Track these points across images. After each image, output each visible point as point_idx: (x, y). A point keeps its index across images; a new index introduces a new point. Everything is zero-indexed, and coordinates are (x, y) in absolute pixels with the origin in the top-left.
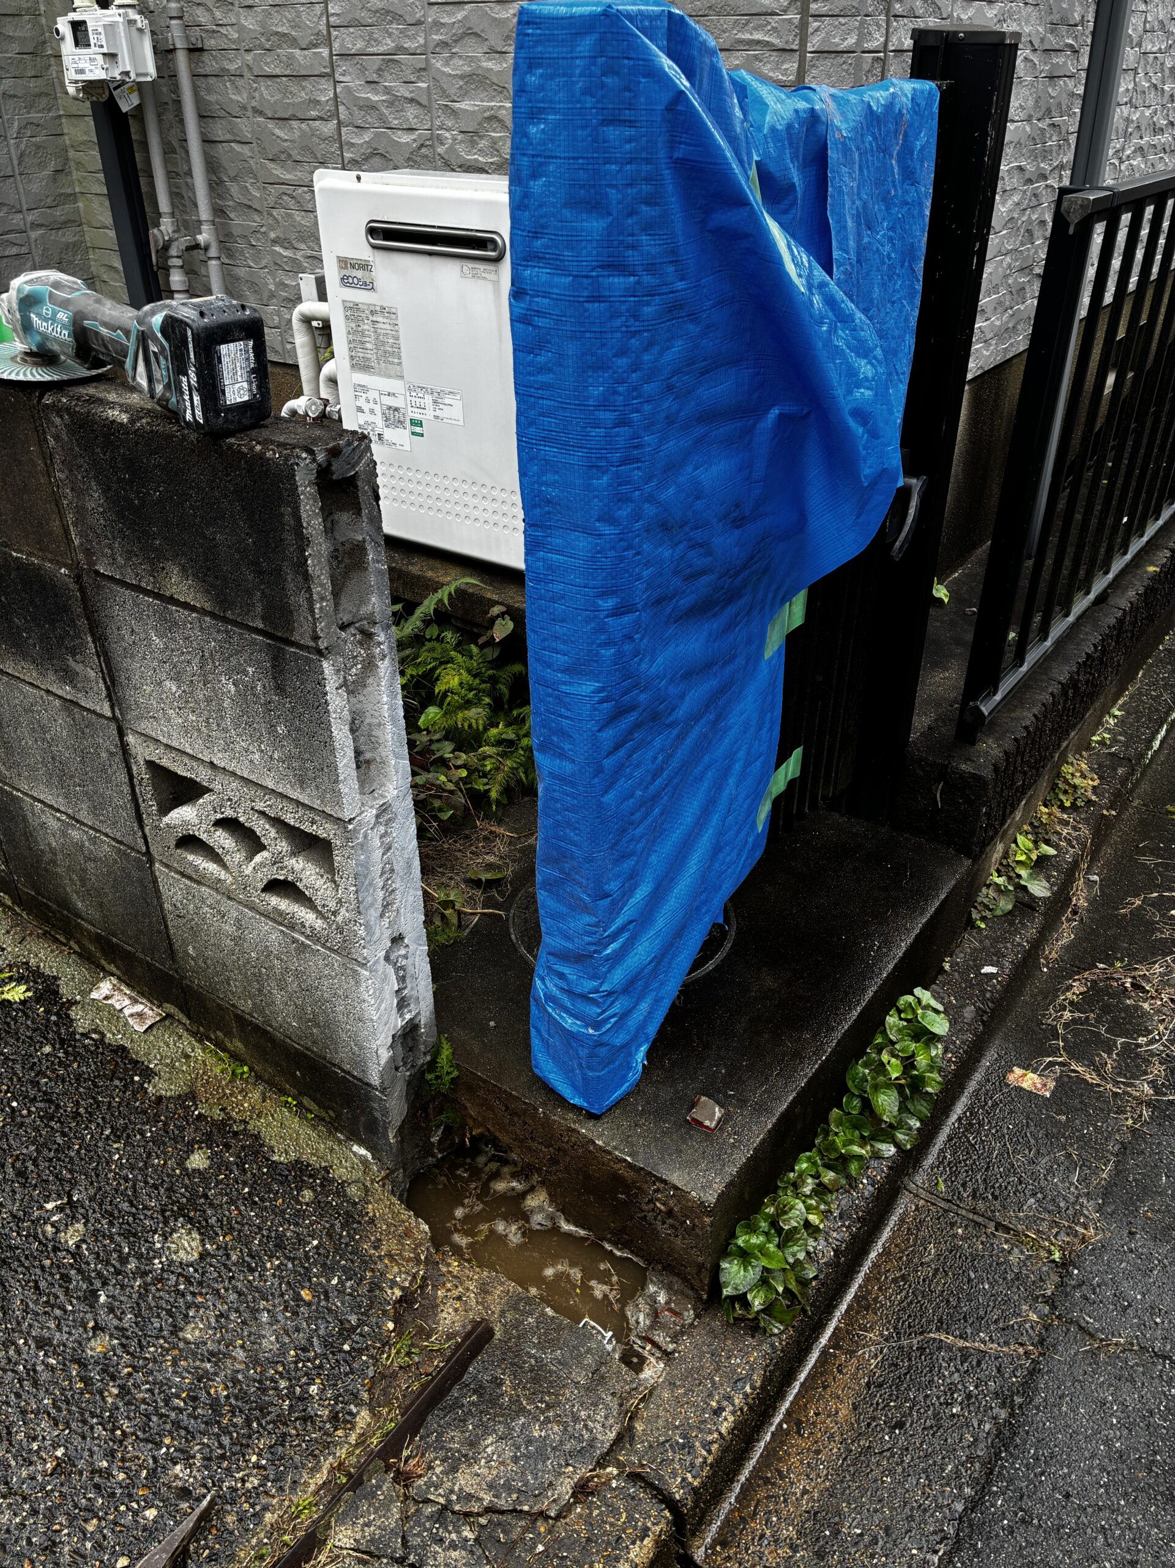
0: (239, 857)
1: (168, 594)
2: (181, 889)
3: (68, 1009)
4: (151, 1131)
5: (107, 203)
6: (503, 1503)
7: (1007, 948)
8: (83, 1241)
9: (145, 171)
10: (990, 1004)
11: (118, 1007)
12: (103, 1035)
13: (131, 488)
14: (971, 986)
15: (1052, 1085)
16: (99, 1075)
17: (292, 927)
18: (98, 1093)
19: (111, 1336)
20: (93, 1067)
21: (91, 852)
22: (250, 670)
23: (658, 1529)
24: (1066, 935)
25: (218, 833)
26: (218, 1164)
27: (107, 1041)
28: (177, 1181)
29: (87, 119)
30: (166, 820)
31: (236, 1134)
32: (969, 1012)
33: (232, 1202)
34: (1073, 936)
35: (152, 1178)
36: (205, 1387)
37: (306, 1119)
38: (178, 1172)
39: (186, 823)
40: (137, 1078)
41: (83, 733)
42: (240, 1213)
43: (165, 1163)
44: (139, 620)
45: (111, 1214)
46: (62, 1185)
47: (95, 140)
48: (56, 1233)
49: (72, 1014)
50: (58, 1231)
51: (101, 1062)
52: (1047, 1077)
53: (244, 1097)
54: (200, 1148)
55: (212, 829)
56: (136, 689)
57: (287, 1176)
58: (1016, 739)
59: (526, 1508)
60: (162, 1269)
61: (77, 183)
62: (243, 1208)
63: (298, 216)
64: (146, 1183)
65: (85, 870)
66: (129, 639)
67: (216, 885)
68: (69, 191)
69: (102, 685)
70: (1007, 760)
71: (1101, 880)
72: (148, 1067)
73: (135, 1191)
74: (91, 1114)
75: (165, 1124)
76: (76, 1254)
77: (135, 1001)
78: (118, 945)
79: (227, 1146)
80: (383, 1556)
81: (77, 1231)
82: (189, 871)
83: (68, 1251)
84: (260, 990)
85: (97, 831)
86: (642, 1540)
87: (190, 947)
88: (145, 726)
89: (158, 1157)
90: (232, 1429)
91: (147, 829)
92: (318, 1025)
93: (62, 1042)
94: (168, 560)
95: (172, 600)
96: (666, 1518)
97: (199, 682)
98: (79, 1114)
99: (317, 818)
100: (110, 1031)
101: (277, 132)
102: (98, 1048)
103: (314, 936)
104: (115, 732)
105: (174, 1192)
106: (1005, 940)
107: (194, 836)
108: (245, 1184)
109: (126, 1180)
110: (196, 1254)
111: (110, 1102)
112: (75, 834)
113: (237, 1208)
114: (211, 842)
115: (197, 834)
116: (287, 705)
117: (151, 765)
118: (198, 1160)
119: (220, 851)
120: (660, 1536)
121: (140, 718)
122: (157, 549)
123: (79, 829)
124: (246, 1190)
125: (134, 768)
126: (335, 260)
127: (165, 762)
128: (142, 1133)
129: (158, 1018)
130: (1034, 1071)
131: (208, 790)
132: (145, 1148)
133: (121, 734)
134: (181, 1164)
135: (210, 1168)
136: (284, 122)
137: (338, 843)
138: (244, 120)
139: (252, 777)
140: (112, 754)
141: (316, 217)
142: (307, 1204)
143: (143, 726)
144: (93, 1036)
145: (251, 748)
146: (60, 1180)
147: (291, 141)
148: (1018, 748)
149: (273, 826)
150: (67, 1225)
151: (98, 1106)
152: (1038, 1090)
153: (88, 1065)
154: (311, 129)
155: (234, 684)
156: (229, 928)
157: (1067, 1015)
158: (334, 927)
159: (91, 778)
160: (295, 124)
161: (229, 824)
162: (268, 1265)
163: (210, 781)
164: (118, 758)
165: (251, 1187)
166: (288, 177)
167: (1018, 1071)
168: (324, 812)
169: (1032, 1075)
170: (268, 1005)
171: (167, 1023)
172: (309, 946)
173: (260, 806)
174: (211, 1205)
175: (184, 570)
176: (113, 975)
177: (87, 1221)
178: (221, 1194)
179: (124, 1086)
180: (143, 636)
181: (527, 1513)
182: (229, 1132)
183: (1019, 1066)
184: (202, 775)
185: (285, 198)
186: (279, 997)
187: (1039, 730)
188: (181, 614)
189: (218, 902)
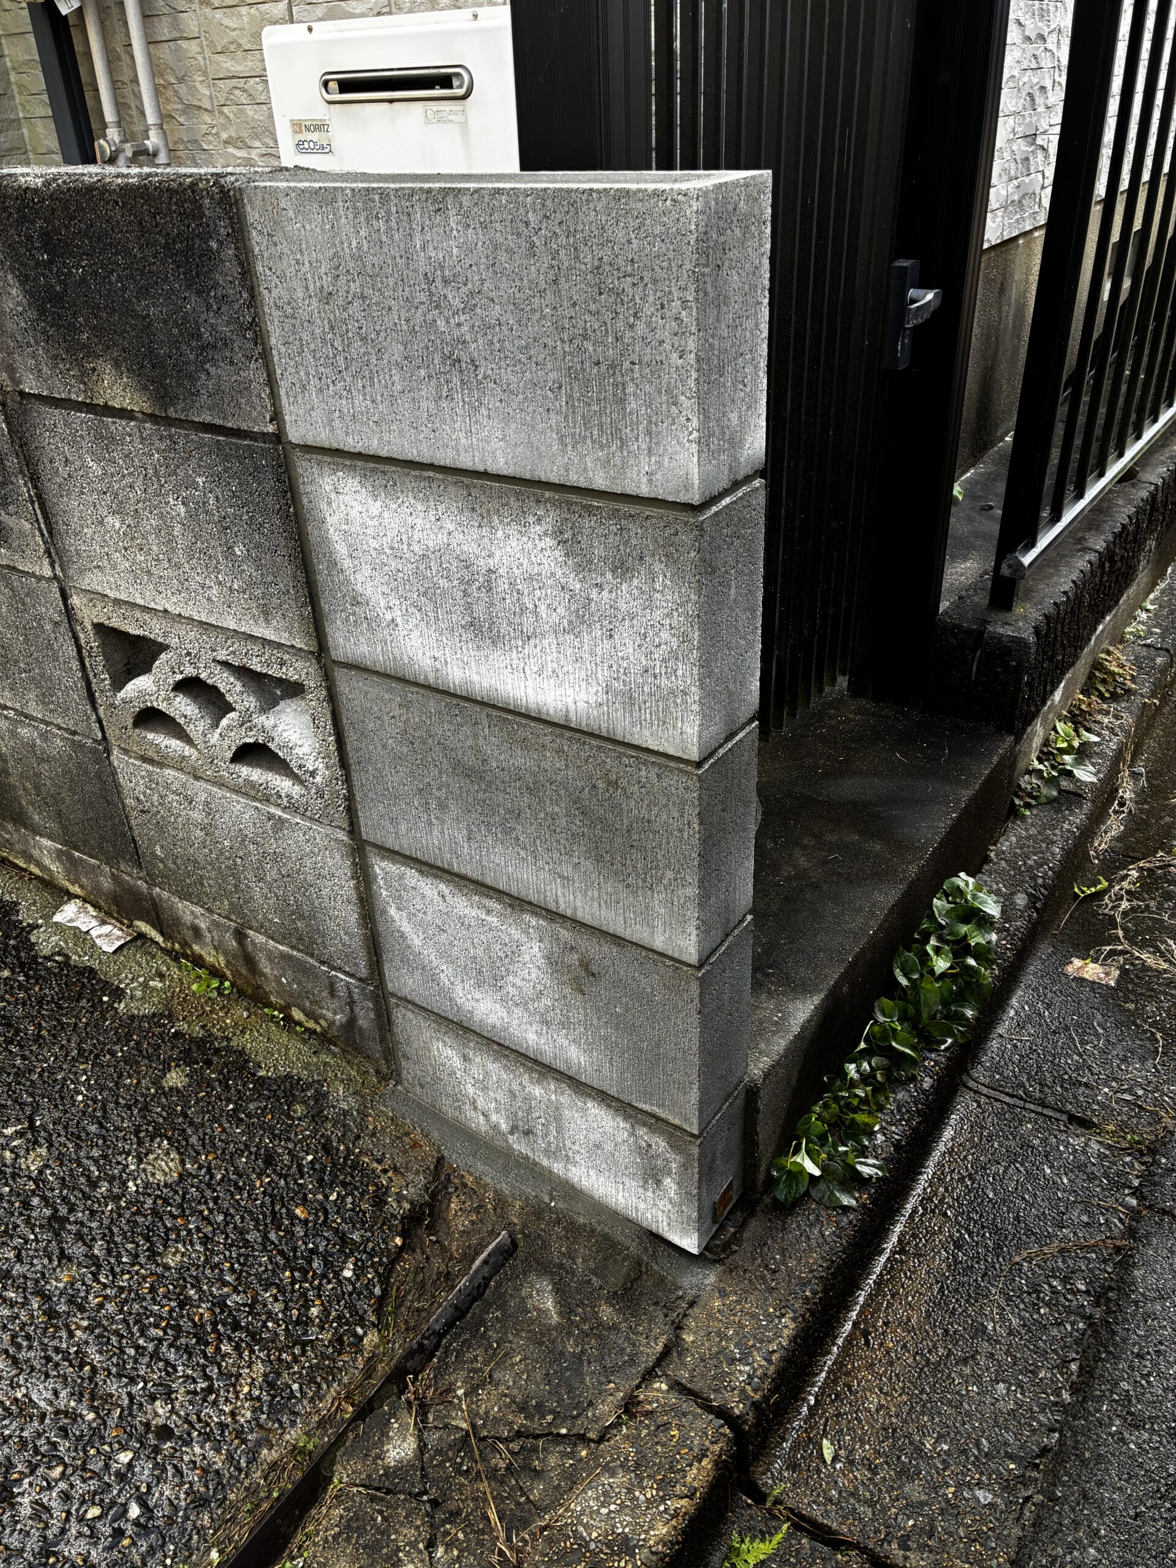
0: (202, 725)
1: (101, 402)
2: (143, 777)
3: (29, 933)
4: (122, 1051)
5: (53, 126)
6: (535, 1426)
7: (1055, 835)
8: (47, 1166)
9: (90, 85)
10: (1042, 890)
11: (84, 929)
12: (67, 957)
13: (51, 271)
14: (1021, 873)
15: (1116, 973)
16: (63, 998)
17: (267, 800)
18: (62, 1015)
19: (79, 1264)
20: (57, 989)
21: (44, 752)
22: (200, 480)
23: (717, 1448)
24: (1114, 827)
25: (178, 699)
26: (198, 1081)
27: (72, 963)
28: (152, 1100)
29: (27, 36)
30: (121, 695)
31: (217, 1051)
32: (1021, 900)
33: (215, 1120)
34: (1122, 828)
35: (124, 1098)
36: (188, 1315)
37: (296, 1033)
38: (152, 1091)
39: (142, 693)
40: (105, 999)
41: (24, 604)
42: (224, 1130)
43: (139, 1082)
44: (73, 443)
45: (79, 1138)
46: (22, 1109)
47: (37, 58)
48: (16, 1159)
49: (33, 939)
50: (17, 1156)
51: (66, 984)
52: (1110, 966)
53: (226, 1013)
54: (178, 1066)
55: (172, 695)
56: (76, 535)
57: (275, 1091)
58: (1055, 604)
59: (564, 1431)
60: (137, 1191)
61: (20, 107)
62: (227, 1125)
63: (250, 111)
64: (117, 1103)
65: (38, 775)
66: (63, 472)
67: (180, 764)
68: (12, 116)
69: (39, 539)
70: (1048, 624)
71: (1147, 772)
72: (118, 987)
73: (105, 1112)
74: (54, 1036)
75: (138, 1043)
76: (39, 1179)
77: (103, 923)
78: (81, 859)
79: (208, 1063)
80: (400, 1492)
81: (41, 1156)
82: (151, 754)
83: (30, 1178)
84: (236, 886)
85: (47, 723)
86: (700, 1461)
87: (158, 848)
88: (92, 581)
89: (130, 1077)
90: (218, 1359)
91: (101, 711)
92: (302, 917)
93: (22, 965)
94: (98, 357)
95: (108, 410)
96: (725, 1435)
97: (144, 509)
98: (41, 1037)
99: (286, 657)
100: (76, 953)
101: (226, 22)
102: (62, 970)
103: (292, 807)
104: (58, 595)
105: (148, 1111)
106: (1053, 828)
107: (152, 709)
108: (229, 1101)
109: (95, 1101)
110: (175, 1175)
111: (76, 1024)
112: (24, 732)
113: (221, 1125)
114: (171, 712)
115: (155, 704)
116: (245, 517)
117: (99, 628)
118: (175, 1078)
119: (182, 721)
120: (720, 1456)
121: (82, 572)
122: (84, 346)
123: (29, 725)
124: (231, 1106)
125: (82, 636)
126: (288, 125)
127: (115, 623)
128: (113, 1054)
129: (129, 938)
130: (1095, 960)
131: (163, 647)
132: (115, 1067)
133: (65, 596)
134: (157, 1083)
135: (189, 1086)
136: (233, 10)
137: (312, 684)
138: (191, 14)
139: (212, 620)
140: (56, 624)
141: (271, 108)
142: (300, 1119)
143: (87, 581)
144: (57, 958)
145: (207, 582)
146: (20, 1104)
147: (241, 29)
148: (1058, 613)
149: (238, 679)
150: (28, 1150)
151: (63, 1028)
152: (1101, 979)
153: (51, 988)
154: (261, 13)
155: (183, 503)
156: (197, 815)
157: (1125, 905)
158: (313, 791)
159: (37, 659)
160: (244, 10)
161: (190, 686)
162: (258, 1184)
163: (165, 635)
164: (64, 628)
165: (236, 1103)
166: (239, 68)
167: (1077, 963)
168: (293, 646)
169: (1092, 965)
170: (246, 902)
171: (139, 943)
172: (287, 821)
173: (222, 655)
174: (191, 1124)
175: (117, 365)
176: (77, 897)
177: (51, 1145)
178: (203, 1112)
179: (91, 1007)
180: (78, 464)
181: (564, 1436)
182: (210, 1049)
183: (1078, 957)
184: (155, 630)
185: (237, 92)
186: (257, 891)
187: (1079, 598)
188: (118, 426)
189: (184, 786)
